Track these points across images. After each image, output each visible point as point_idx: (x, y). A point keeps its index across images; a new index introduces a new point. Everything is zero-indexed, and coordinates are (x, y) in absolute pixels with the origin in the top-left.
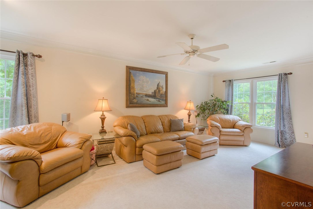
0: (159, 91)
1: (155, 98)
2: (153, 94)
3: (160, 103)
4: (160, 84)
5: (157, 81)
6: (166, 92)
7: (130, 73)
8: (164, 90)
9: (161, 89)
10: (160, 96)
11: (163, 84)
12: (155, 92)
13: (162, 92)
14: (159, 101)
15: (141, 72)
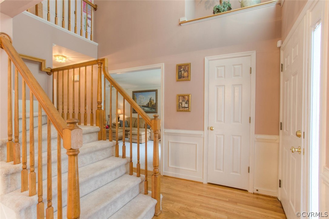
0: (151, 103)
1: (148, 108)
2: (147, 105)
3: (152, 111)
4: (152, 99)
5: (150, 97)
6: (156, 103)
7: (134, 94)
8: (155, 102)
9: (152, 101)
10: (151, 106)
11: (154, 98)
12: (148, 104)
13: (153, 103)
14: (151, 109)
15: (140, 93)
